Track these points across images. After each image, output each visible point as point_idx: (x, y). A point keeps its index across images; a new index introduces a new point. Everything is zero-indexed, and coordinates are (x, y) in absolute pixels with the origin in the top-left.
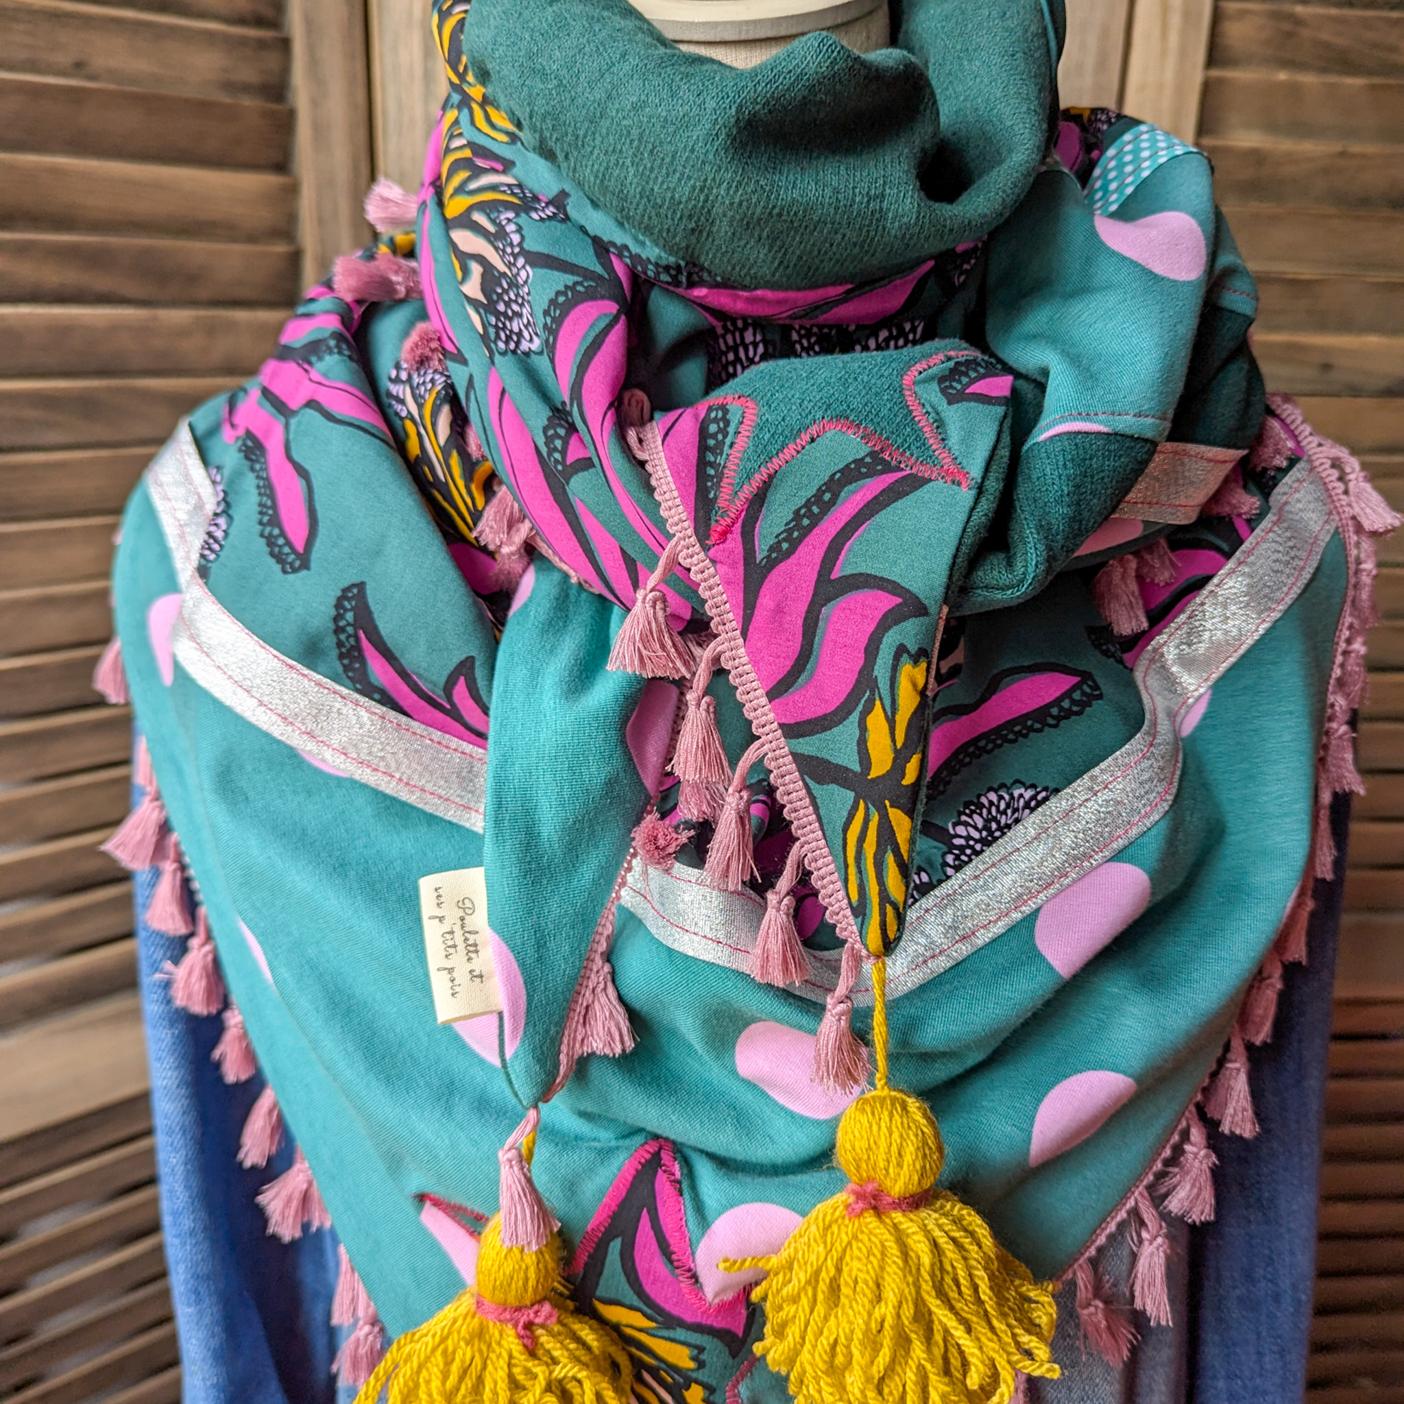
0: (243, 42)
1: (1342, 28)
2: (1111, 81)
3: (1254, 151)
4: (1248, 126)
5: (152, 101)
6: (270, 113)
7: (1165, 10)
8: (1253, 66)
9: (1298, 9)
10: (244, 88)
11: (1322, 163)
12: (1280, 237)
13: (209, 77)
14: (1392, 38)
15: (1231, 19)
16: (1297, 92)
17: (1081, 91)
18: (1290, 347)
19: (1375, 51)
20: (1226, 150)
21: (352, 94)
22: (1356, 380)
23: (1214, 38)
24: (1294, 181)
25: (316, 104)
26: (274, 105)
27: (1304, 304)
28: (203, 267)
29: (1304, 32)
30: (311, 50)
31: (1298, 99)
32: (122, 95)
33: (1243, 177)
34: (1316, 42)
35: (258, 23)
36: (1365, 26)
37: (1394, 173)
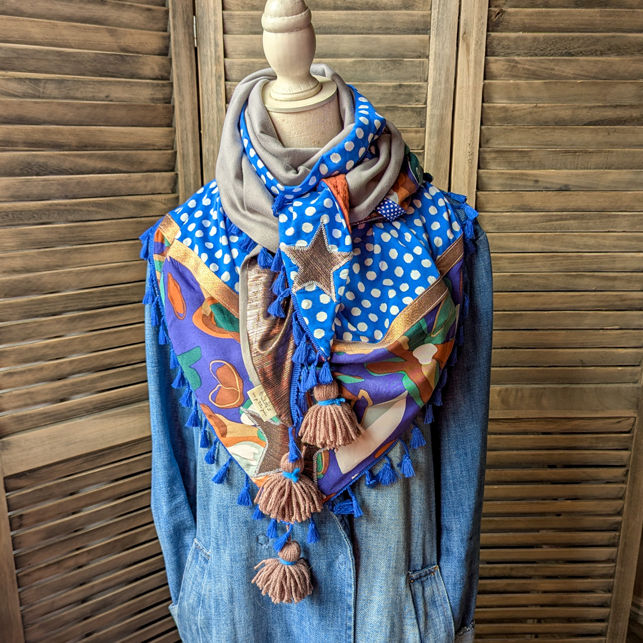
0: (158, 85)
1: (532, 63)
2: (451, 86)
3: (504, 107)
4: (502, 98)
5: (129, 106)
6: (166, 107)
7: (468, 62)
8: (502, 78)
9: (516, 58)
10: (158, 100)
11: (529, 110)
12: (515, 136)
13: (147, 97)
14: (552, 65)
15: (492, 62)
16: (517, 87)
17: (441, 89)
18: (522, 174)
19: (546, 71)
20: (493, 107)
21: (192, 99)
22: (548, 185)
23: (487, 70)
24: (520, 116)
25: (180, 103)
26: (167, 105)
27: (526, 159)
28: (145, 159)
29: (519, 66)
30: (179, 86)
31: (518, 89)
32: (120, 105)
33: (501, 116)
34: (524, 69)
35: (162, 78)
36: (541, 62)
37: (556, 112)
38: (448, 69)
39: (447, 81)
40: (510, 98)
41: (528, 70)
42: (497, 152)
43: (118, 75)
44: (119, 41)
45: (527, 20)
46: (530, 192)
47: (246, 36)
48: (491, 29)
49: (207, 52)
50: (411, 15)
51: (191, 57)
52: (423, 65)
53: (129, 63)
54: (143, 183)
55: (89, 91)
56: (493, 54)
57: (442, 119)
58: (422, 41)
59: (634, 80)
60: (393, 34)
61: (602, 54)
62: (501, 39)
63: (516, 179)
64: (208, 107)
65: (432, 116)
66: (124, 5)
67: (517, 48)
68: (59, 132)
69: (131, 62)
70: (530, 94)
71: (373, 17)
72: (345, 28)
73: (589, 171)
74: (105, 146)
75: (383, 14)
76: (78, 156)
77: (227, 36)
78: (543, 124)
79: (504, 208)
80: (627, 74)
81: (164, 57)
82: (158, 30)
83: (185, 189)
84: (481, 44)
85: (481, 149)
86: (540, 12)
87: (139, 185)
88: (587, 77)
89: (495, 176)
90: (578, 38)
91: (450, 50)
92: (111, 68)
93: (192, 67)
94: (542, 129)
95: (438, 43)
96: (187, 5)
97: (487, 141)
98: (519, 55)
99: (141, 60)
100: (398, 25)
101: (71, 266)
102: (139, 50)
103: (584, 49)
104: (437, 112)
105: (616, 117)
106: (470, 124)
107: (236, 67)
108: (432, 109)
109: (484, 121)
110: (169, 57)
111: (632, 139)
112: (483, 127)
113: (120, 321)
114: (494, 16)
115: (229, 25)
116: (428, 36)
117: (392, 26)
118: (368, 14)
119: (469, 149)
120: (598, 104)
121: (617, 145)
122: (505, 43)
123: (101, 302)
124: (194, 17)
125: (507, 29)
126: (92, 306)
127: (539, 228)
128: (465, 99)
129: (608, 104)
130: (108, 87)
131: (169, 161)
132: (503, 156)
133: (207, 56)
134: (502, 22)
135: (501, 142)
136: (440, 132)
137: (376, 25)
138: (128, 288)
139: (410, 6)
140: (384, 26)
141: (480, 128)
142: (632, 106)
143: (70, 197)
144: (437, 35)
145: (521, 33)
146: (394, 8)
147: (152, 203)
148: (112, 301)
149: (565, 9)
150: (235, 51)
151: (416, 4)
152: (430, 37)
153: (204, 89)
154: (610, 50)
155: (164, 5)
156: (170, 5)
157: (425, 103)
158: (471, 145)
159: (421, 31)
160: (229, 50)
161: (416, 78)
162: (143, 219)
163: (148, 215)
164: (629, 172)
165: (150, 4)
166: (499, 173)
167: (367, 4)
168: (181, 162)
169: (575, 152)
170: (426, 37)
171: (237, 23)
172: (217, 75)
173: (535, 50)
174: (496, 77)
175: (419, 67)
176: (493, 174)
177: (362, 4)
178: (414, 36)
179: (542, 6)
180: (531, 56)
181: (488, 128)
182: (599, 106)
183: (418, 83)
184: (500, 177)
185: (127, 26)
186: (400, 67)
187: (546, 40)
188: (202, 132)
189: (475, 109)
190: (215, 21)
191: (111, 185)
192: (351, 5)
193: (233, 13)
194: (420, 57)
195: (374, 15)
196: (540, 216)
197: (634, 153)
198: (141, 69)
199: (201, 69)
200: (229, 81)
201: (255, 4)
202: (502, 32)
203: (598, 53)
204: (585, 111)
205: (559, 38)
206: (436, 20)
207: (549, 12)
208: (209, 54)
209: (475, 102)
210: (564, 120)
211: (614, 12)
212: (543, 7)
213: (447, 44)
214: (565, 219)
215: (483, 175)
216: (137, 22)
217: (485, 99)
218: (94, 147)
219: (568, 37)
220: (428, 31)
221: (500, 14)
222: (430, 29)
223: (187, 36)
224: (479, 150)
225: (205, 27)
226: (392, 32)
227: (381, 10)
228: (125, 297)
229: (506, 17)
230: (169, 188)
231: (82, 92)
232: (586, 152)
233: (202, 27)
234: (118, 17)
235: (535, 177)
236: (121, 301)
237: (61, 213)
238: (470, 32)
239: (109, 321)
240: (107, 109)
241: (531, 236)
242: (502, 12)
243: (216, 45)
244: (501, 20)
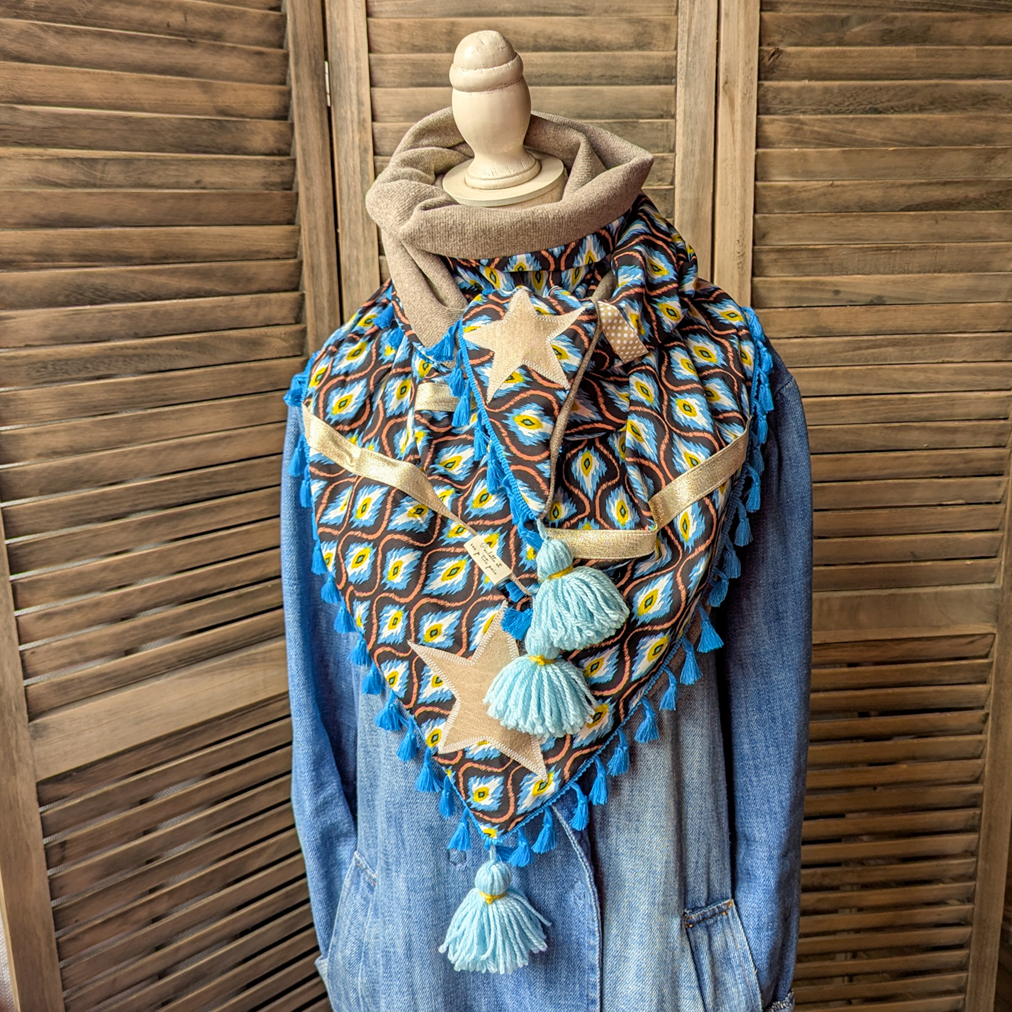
0: (274, 163)
1: (825, 124)
2: (709, 157)
3: (786, 187)
4: (783, 174)
5: (230, 196)
6: (287, 196)
7: (733, 122)
8: (781, 145)
9: (801, 117)
10: (274, 184)
11: (822, 190)
12: (804, 228)
13: (257, 181)
14: (851, 127)
15: (767, 123)
16: (804, 157)
17: (694, 163)
18: (816, 282)
19: (844, 134)
20: (771, 187)
21: (325, 183)
22: (854, 298)
23: (760, 133)
24: (809, 199)
25: (307, 189)
26: (288, 192)
27: (821, 260)
28: (255, 274)
29: (806, 128)
30: (305, 163)
31: (806, 160)
32: (218, 195)
33: (781, 199)
34: (812, 132)
35: (280, 153)
36: (836, 123)
37: (861, 192)
38: (704, 134)
39: (703, 150)
40: (793, 174)
41: (819, 133)
42: (779, 251)
43: (213, 150)
44: (215, 100)
45: (814, 63)
46: (829, 308)
47: (404, 90)
48: (763, 76)
49: (346, 113)
50: (649, 58)
51: (322, 122)
52: (667, 128)
53: (231, 132)
54: (253, 310)
55: (171, 174)
56: (768, 112)
57: (698, 205)
58: (665, 94)
59: (969, 145)
60: (622, 85)
61: (922, 110)
62: (779, 90)
63: (808, 289)
64: (349, 194)
65: (683, 201)
66: (222, 47)
67: (802, 103)
68: (126, 237)
69: (234, 130)
70: (822, 167)
71: (592, 60)
72: (551, 76)
73: (911, 275)
74: (195, 257)
75: (607, 57)
76: (153, 272)
77: (376, 90)
78: (843, 210)
79: (791, 332)
80: (957, 137)
81: (283, 122)
82: (273, 83)
83: (316, 317)
84: (750, 98)
85: (756, 247)
86: (833, 53)
87: (247, 313)
88: (901, 142)
89: (777, 286)
90: (887, 89)
91: (705, 106)
92: (203, 140)
93: (323, 135)
94: (842, 217)
95: (687, 96)
96: (315, 46)
97: (764, 236)
98: (804, 113)
99: (248, 127)
100: (628, 72)
101: (142, 442)
102: (244, 113)
103: (896, 103)
104: (690, 195)
105: (946, 197)
106: (738, 212)
107: (390, 135)
108: (682, 192)
109: (758, 206)
110: (289, 121)
111: (969, 229)
112: (757, 216)
113: (217, 523)
114: (767, 58)
115: (378, 75)
116: (673, 87)
117: (619, 74)
118: (585, 57)
119: (737, 249)
120: (920, 181)
121: (948, 238)
122: (785, 95)
123: (189, 494)
124: (326, 64)
125: (785, 77)
126: (175, 501)
127: (843, 360)
128: (730, 176)
129: (934, 181)
130: (200, 168)
131: (291, 276)
132: (788, 256)
133: (345, 118)
134: (779, 66)
135: (783, 237)
136: (695, 223)
137: (597, 72)
138: (231, 471)
139: (645, 45)
140: (609, 73)
141: (754, 218)
142: (967, 183)
143: (142, 335)
144: (687, 85)
145: (806, 82)
146: (622, 48)
147: (266, 339)
148: (206, 492)
149: (867, 48)
150: (388, 112)
151: (654, 41)
152: (676, 89)
153: (342, 168)
154: (932, 103)
155: (281, 46)
156: (291, 46)
157: (672, 183)
158: (741, 242)
159: (662, 80)
160: (379, 109)
161: (658, 147)
162: (252, 364)
163: (259, 357)
164: (968, 277)
165: (260, 45)
166: (782, 282)
167: (583, 41)
168: (309, 276)
169: (891, 249)
170: (670, 88)
171: (391, 71)
172: (362, 147)
173: (827, 105)
174: (773, 143)
175: (661, 130)
176: (774, 283)
177: (575, 42)
178: (653, 87)
179: (834, 43)
180: (822, 113)
181: (764, 217)
182: (921, 184)
183: (661, 155)
184: (784, 288)
185: (227, 77)
186: (634, 132)
187: (842, 91)
188: (339, 231)
189: (745, 190)
190: (358, 68)
191: (204, 315)
192: (559, 44)
193: (384, 56)
194: (662, 117)
195: (594, 58)
196: (844, 342)
197: (973, 250)
198: (248, 140)
199: (337, 138)
200: (380, 155)
201: (417, 44)
202: (779, 80)
203: (917, 108)
204: (901, 191)
205: (861, 88)
206: (684, 64)
207: (844, 52)
208: (349, 116)
209: (744, 180)
210: (873, 204)
211: (937, 50)
212: (836, 45)
213: (702, 98)
214: (880, 346)
215: (760, 286)
216: (241, 71)
217: (759, 176)
218: (179, 257)
219: (873, 87)
220: (673, 80)
221: (776, 56)
222: (675, 77)
223: (316, 90)
224: (753, 249)
225: (342, 77)
226: (620, 82)
227: (603, 51)
228: (226, 484)
229: (784, 59)
230: (291, 316)
231: (160, 177)
232: (906, 249)
233: (338, 77)
234: (214, 64)
235: (835, 286)
236: (219, 492)
237: (128, 360)
238: (734, 81)
239: (201, 523)
240: (198, 200)
241: (832, 372)
242: (778, 52)
243: (360, 103)
244: (777, 62)
